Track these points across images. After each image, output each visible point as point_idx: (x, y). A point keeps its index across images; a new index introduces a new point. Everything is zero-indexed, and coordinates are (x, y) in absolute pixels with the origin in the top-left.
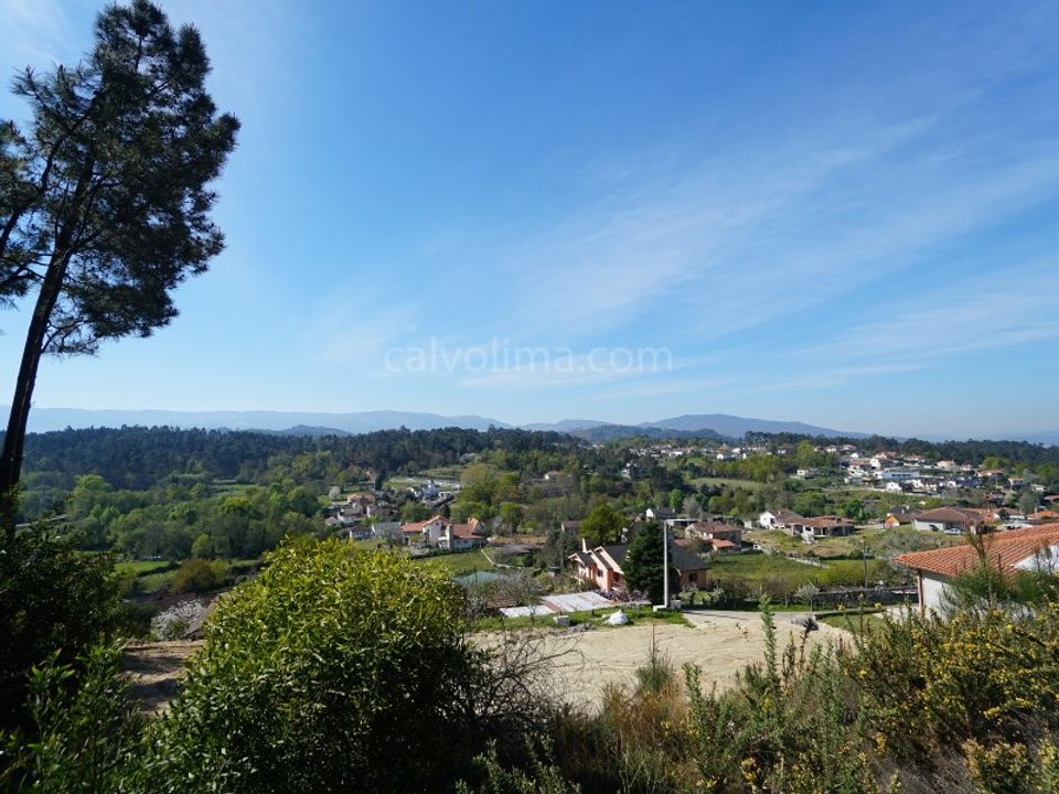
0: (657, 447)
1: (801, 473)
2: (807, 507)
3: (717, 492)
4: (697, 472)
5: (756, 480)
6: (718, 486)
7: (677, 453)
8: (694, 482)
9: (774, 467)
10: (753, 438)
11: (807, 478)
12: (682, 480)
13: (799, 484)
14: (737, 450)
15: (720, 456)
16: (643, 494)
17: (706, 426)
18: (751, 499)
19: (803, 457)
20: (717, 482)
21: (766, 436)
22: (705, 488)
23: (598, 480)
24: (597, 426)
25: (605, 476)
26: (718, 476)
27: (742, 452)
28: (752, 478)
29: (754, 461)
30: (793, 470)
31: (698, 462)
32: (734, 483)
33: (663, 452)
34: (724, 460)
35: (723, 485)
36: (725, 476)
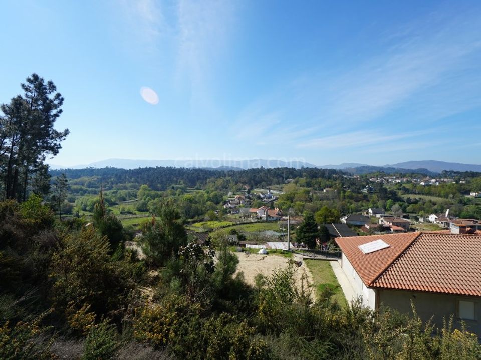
0: (387, 178)
1: (473, 195)
2: (472, 213)
3: (416, 202)
4: (407, 191)
5: (442, 197)
6: (417, 199)
7: (398, 181)
8: (403, 196)
9: (454, 190)
10: (446, 174)
11: (476, 198)
12: (396, 195)
13: (469, 200)
14: (434, 181)
15: (422, 184)
16: (373, 201)
17: (423, 167)
18: (436, 207)
19: (475, 186)
20: (417, 197)
21: (455, 173)
22: (409, 200)
23: (349, 194)
24: (359, 166)
25: (353, 192)
26: (419, 194)
27: (436, 182)
28: (439, 196)
29: (443, 187)
30: (468, 193)
31: (408, 186)
32: (427, 198)
33: (390, 180)
34: (424, 186)
35: (420, 199)
36: (423, 194)
